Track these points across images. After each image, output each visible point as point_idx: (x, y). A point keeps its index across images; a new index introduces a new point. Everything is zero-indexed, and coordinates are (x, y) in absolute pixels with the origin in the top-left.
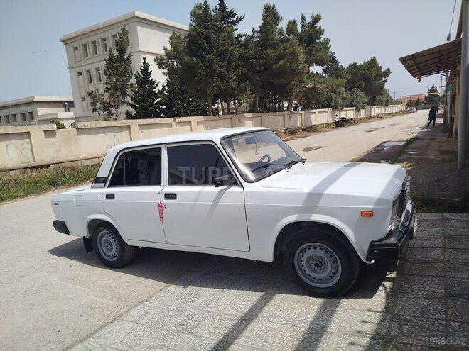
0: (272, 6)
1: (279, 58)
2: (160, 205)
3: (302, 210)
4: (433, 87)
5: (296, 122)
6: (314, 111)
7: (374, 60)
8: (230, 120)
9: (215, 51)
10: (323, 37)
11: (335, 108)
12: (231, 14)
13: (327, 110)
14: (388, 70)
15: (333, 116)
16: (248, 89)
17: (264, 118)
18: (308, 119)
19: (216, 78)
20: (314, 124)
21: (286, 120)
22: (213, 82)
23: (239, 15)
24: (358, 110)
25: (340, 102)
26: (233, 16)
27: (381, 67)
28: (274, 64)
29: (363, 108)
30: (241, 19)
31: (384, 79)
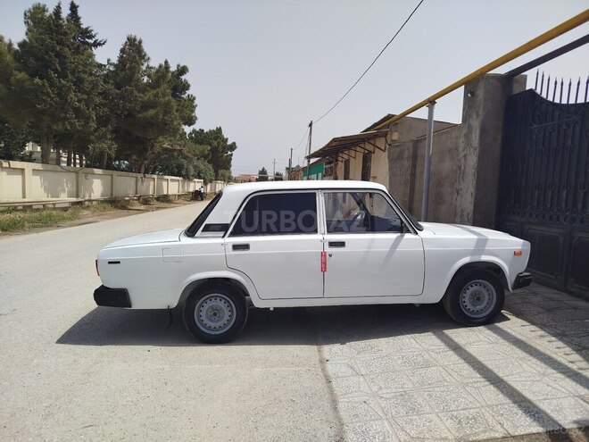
0: (138, 39)
1: (146, 106)
2: (323, 255)
3: (473, 253)
4: (263, 169)
5: (148, 187)
6: (166, 177)
7: (219, 130)
8: (74, 175)
9: (70, 77)
10: (188, 92)
11: (187, 177)
12: (87, 33)
13: (178, 178)
14: (234, 143)
15: (183, 187)
16: (109, 136)
17: (115, 178)
18: (160, 187)
19: (71, 114)
20: (165, 193)
21: (139, 183)
22: (66, 118)
23: (99, 38)
24: (205, 183)
25: (192, 172)
26: (91, 37)
27: (227, 139)
28: (139, 112)
29: (211, 182)
30: (100, 44)
31: (229, 153)
